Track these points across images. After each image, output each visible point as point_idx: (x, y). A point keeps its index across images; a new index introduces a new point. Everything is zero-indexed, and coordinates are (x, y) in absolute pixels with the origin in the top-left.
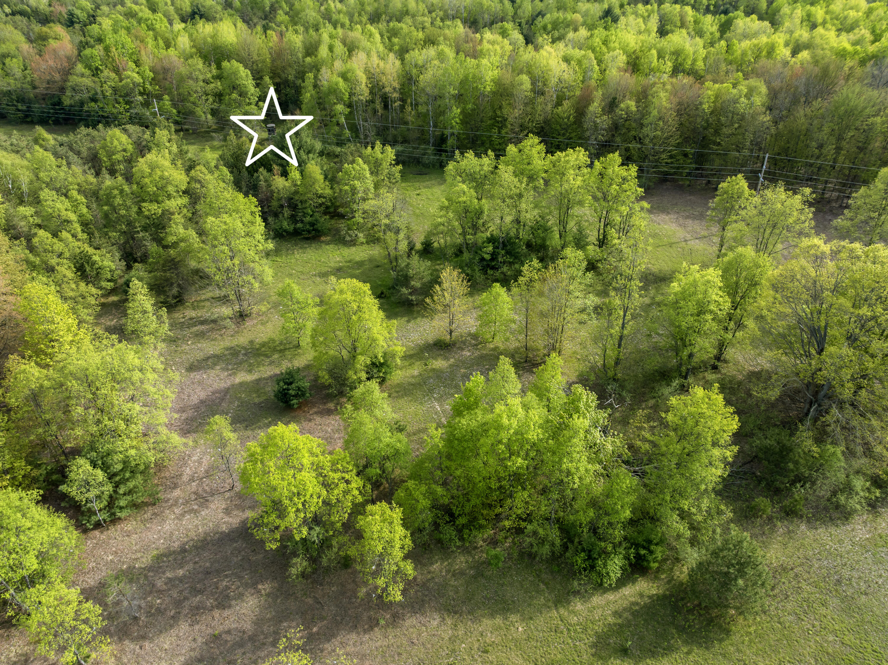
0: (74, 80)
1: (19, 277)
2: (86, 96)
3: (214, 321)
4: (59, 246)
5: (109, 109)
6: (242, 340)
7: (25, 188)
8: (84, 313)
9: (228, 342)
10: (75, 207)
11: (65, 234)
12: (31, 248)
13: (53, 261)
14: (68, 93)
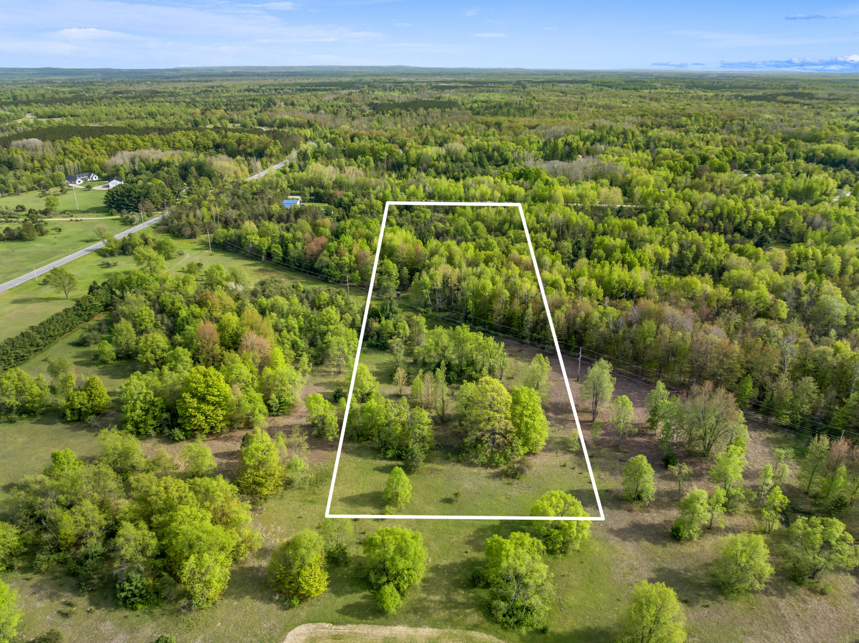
0: (321, 257)
1: (274, 344)
2: (324, 264)
3: (328, 372)
4: (288, 336)
5: (332, 272)
6: (335, 380)
7: (285, 312)
8: (288, 359)
9: (330, 380)
10: (298, 322)
11: (292, 333)
12: (280, 335)
13: (286, 341)
14: (318, 262)
